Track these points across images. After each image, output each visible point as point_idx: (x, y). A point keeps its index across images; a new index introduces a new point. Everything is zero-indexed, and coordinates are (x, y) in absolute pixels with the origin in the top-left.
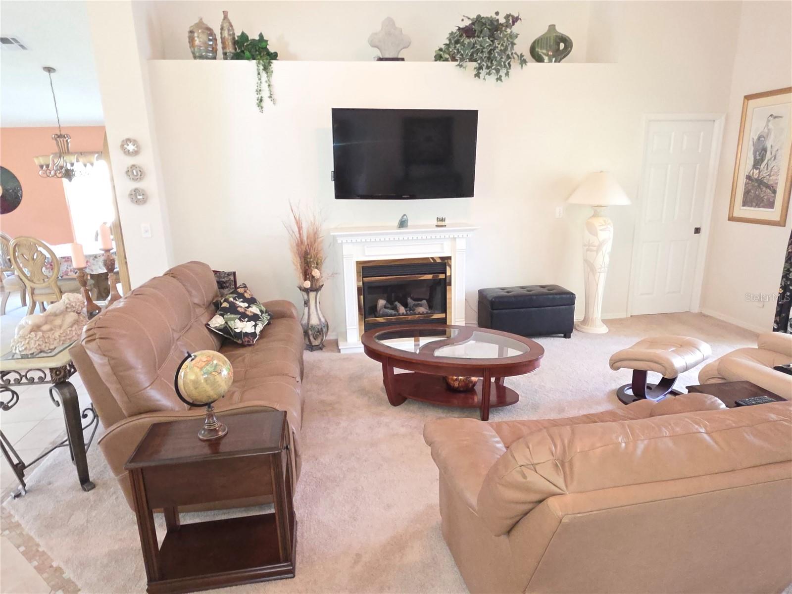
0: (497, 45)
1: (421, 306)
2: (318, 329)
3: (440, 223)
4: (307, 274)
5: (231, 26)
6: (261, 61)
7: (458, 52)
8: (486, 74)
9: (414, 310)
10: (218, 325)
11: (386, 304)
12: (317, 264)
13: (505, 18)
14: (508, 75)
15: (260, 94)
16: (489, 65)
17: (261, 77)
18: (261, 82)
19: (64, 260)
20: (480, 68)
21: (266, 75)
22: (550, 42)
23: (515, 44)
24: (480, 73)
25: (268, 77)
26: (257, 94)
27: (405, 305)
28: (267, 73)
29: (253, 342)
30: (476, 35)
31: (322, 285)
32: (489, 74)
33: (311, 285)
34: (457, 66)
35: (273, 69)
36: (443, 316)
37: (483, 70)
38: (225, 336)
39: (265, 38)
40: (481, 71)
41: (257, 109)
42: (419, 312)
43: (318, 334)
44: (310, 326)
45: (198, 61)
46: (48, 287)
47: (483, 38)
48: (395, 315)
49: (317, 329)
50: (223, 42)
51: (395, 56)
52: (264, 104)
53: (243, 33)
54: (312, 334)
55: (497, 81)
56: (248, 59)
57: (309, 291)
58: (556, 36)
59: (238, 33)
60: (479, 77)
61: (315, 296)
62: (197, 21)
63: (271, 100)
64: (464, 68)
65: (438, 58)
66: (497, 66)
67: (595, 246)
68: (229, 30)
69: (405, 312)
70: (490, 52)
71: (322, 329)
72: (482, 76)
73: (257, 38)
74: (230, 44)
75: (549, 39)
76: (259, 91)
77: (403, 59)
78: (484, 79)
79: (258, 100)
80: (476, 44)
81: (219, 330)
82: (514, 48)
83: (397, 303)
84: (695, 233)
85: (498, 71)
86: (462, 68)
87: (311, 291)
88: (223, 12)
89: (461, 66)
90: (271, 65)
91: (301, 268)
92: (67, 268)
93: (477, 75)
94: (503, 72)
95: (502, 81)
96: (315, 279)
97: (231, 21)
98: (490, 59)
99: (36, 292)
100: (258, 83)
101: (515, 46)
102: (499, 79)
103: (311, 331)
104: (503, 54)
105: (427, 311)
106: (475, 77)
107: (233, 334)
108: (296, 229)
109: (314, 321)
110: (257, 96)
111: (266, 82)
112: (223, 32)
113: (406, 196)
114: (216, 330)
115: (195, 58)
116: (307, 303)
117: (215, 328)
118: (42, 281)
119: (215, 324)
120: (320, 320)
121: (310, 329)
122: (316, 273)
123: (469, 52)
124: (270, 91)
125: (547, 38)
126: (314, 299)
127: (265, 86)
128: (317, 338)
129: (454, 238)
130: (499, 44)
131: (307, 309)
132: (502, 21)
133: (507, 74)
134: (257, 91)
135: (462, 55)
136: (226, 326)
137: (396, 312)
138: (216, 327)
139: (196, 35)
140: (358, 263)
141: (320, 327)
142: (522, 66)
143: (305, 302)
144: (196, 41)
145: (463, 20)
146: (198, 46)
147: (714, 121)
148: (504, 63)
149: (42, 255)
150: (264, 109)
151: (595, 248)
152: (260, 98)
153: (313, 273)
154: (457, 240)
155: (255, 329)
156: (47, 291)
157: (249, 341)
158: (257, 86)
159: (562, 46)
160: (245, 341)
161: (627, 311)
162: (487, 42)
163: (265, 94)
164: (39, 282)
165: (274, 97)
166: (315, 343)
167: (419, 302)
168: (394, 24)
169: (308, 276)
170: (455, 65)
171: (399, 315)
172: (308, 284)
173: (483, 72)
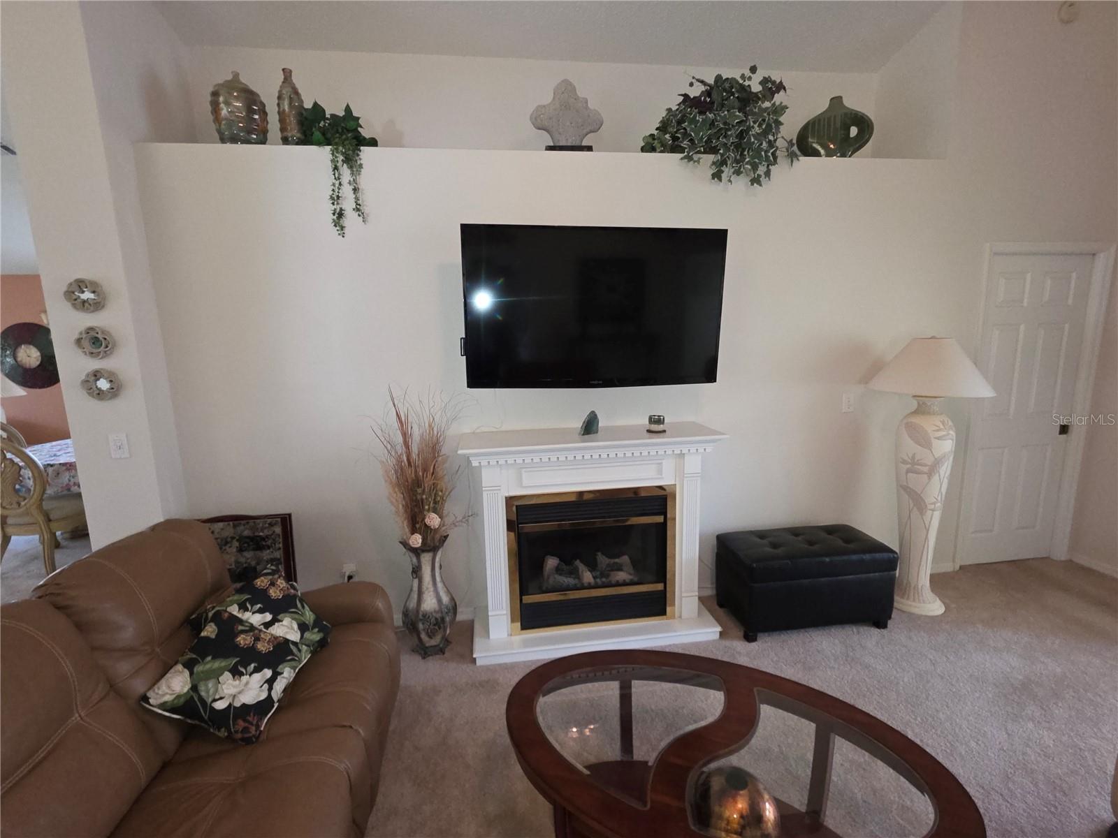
0: (752, 124)
1: (620, 569)
2: (436, 619)
3: (655, 427)
4: (415, 521)
5: (296, 92)
6: (341, 148)
7: (686, 134)
8: (734, 173)
9: (608, 576)
10: (168, 698)
11: (559, 564)
12: (435, 502)
13: (760, 83)
14: (770, 175)
15: (338, 204)
16: (738, 157)
17: (339, 174)
18: (340, 184)
19: (64, 468)
20: (723, 162)
21: (349, 171)
22: (835, 124)
23: (782, 124)
24: (723, 172)
25: (352, 174)
26: (333, 204)
27: (592, 566)
28: (351, 167)
29: (258, 726)
30: (715, 108)
31: (446, 537)
32: (738, 173)
33: (424, 540)
34: (682, 159)
35: (362, 162)
36: (660, 587)
37: (727, 166)
38: (189, 721)
39: (355, 114)
40: (724, 168)
41: (334, 231)
42: (618, 581)
43: (437, 627)
44: (421, 613)
45: (228, 146)
46: (27, 513)
47: (728, 111)
48: (576, 588)
49: (433, 620)
50: (282, 121)
51: (577, 143)
52: (346, 222)
53: (316, 104)
54: (424, 630)
55: (752, 184)
56: (319, 144)
57: (419, 551)
58: (846, 114)
59: (308, 105)
60: (720, 180)
61: (431, 558)
62: (230, 77)
63: (359, 215)
64: (695, 162)
65: (649, 147)
66: (753, 159)
67: (926, 465)
68: (291, 99)
69: (592, 581)
70: (741, 135)
71: (443, 619)
72: (724, 176)
73: (342, 114)
74: (292, 121)
75: (832, 118)
76: (335, 199)
77: (589, 149)
78: (730, 181)
79: (334, 214)
80: (717, 121)
81: (173, 710)
82: (780, 130)
83: (578, 563)
84: (1060, 433)
85: (755, 167)
86: (692, 162)
87: (423, 551)
88: (283, 70)
89: (689, 158)
90: (358, 155)
91: (406, 511)
92: (70, 481)
93: (717, 176)
94: (762, 170)
95: (761, 185)
96: (431, 529)
97: (297, 86)
98: (739, 147)
99: (10, 521)
100: (334, 185)
101: (781, 127)
102: (756, 181)
103: (423, 624)
104: (763, 138)
105: (631, 577)
106: (713, 178)
107: (206, 718)
108: (400, 439)
109: (429, 604)
110: (333, 207)
111: (350, 183)
112: (281, 102)
113: (596, 382)
114: (164, 710)
115: (223, 141)
116: (416, 571)
117: (163, 706)
118: (15, 506)
119: (163, 695)
120: (439, 600)
121: (421, 620)
122: (433, 520)
123: (704, 134)
124: (357, 199)
125: (829, 119)
126: (431, 562)
127: (347, 191)
128: (434, 635)
129: (682, 455)
130: (754, 122)
131: (416, 582)
132: (756, 88)
133: (768, 174)
134: (332, 198)
135: (692, 141)
136: (192, 697)
137: (576, 581)
138: (165, 703)
139: (221, 99)
140: (510, 500)
141: (438, 616)
142: (792, 161)
143: (413, 568)
144: (223, 109)
145: (691, 84)
146: (226, 119)
147: (1094, 255)
148: (766, 152)
149: (13, 466)
150: (346, 231)
151: (925, 469)
152: (338, 210)
153: (427, 521)
154: (686, 457)
155: (270, 689)
156: (26, 519)
157: (246, 730)
158: (333, 190)
159: (854, 131)
160: (236, 732)
161: (954, 561)
162: (737, 117)
163: (348, 204)
164: (10, 507)
165: (365, 209)
166: (430, 642)
167: (617, 560)
168: (574, 89)
169: (418, 526)
170: (680, 157)
171: (583, 588)
172: (416, 540)
173: (727, 171)
